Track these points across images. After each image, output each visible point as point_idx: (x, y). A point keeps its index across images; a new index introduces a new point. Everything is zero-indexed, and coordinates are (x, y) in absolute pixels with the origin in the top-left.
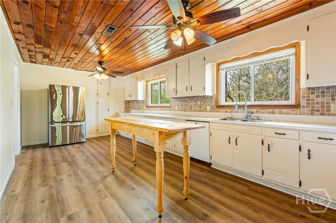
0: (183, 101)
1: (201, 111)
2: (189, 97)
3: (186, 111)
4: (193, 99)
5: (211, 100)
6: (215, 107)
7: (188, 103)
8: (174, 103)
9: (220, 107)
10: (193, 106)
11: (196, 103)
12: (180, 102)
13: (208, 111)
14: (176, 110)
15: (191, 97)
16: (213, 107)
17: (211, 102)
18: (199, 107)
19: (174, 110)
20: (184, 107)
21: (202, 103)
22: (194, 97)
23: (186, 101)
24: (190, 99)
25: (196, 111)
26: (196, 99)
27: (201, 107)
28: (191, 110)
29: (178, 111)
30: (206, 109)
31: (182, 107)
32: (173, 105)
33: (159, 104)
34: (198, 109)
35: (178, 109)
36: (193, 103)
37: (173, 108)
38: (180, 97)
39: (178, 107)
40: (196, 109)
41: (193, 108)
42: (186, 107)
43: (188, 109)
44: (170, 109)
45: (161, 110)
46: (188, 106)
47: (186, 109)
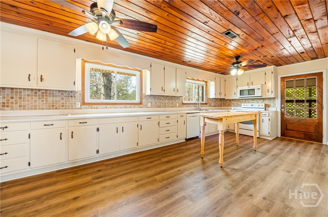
0: (157, 99)
1: (173, 107)
2: (163, 96)
3: (160, 107)
4: (167, 98)
5: (179, 100)
6: (181, 104)
7: (162, 101)
8: (147, 100)
9: (183, 104)
10: (167, 103)
11: (169, 101)
12: (154, 99)
13: (177, 107)
14: (149, 107)
15: (165, 96)
16: (180, 104)
17: (179, 101)
18: (171, 104)
19: (147, 107)
20: (159, 104)
21: (174, 101)
22: (168, 96)
23: (160, 99)
24: (164, 98)
25: (169, 107)
26: (169, 98)
27: (173, 104)
28: (165, 106)
29: (152, 108)
30: (176, 105)
31: (156, 104)
32: (145, 102)
33: (115, 101)
34: (171, 105)
35: (151, 105)
36: (167, 101)
37: (145, 105)
38: (154, 95)
39: (151, 104)
40: (169, 105)
41: (166, 104)
42: (160, 104)
43: (162, 106)
44: (141, 106)
45: (125, 108)
46: (163, 104)
47: (160, 105)
